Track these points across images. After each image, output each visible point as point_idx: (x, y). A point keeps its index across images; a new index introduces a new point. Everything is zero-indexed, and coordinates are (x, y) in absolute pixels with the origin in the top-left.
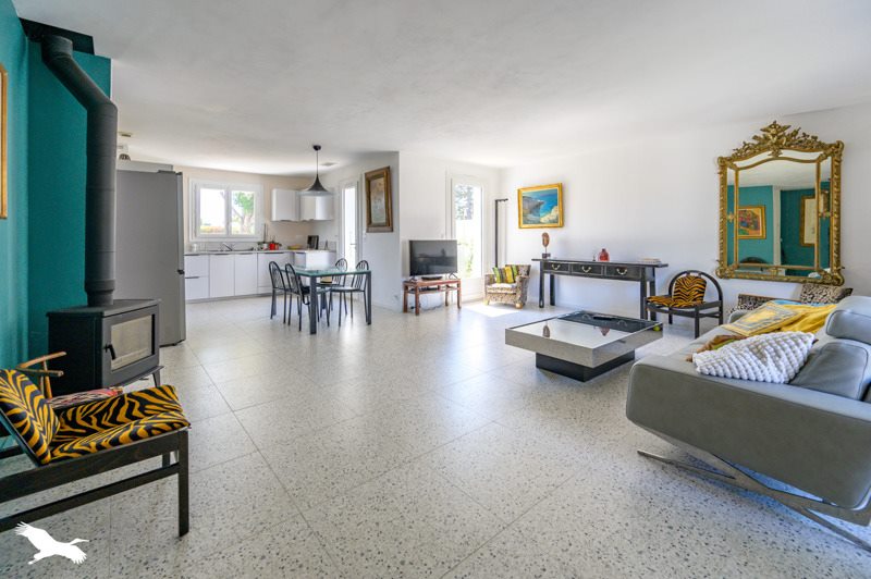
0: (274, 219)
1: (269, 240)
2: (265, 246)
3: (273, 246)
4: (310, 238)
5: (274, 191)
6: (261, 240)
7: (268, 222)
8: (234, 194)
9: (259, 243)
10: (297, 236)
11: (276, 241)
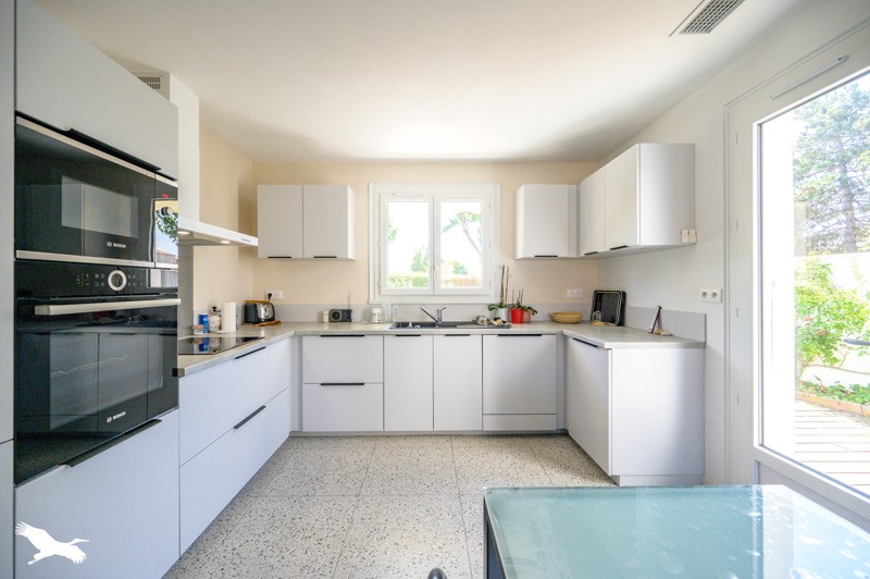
0: (520, 255)
1: (509, 301)
2: (503, 314)
3: (519, 314)
4: (599, 297)
5: (521, 191)
6: (495, 300)
7: (509, 263)
8: (449, 210)
9: (491, 308)
10: (569, 293)
11: (524, 303)
